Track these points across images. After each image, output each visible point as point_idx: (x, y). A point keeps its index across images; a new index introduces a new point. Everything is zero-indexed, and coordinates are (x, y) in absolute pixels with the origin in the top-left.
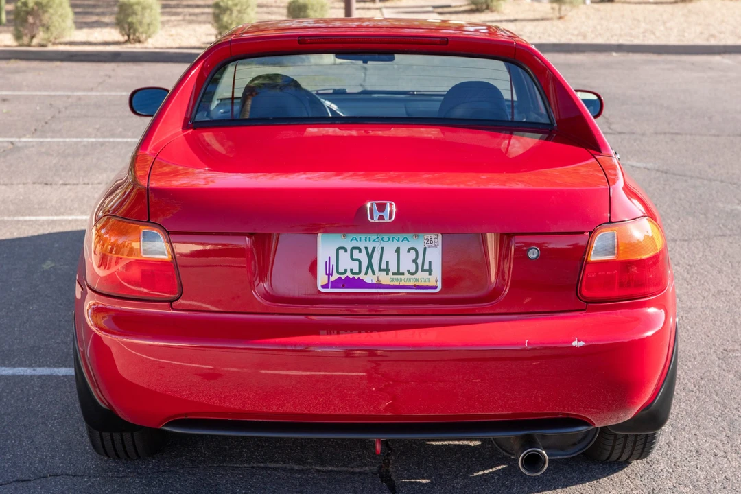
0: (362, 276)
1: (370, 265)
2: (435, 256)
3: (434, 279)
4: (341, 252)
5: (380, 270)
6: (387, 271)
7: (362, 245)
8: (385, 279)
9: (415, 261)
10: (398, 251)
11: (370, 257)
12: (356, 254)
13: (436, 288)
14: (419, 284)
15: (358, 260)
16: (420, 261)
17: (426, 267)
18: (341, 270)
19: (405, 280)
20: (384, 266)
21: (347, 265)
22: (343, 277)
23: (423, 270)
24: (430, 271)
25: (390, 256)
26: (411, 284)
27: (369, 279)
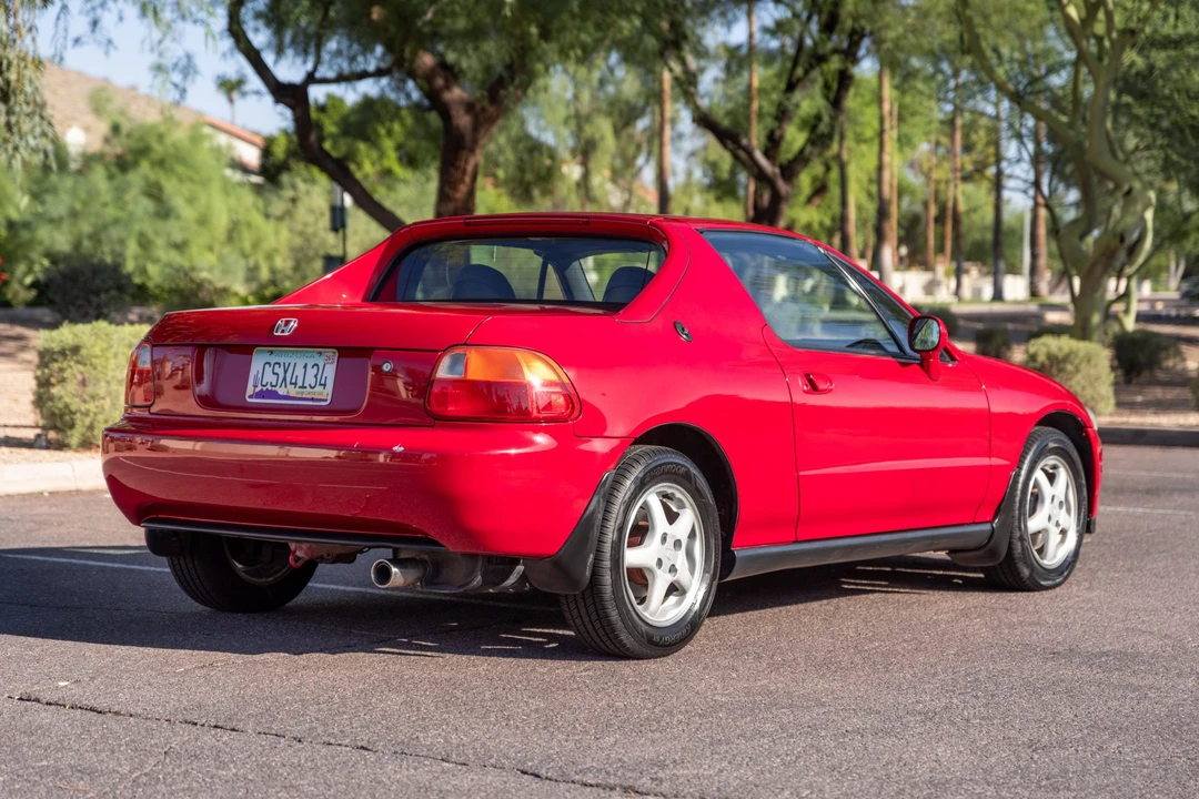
0: (277, 389)
1: (285, 379)
2: (330, 372)
3: (325, 394)
4: (267, 366)
5: (291, 383)
6: (295, 384)
7: (281, 360)
8: (293, 391)
9: (316, 376)
10: (305, 367)
11: (286, 372)
12: (277, 369)
13: (326, 400)
14: (315, 397)
15: (277, 374)
16: (319, 377)
17: (323, 382)
18: (264, 383)
19: (307, 393)
20: (293, 381)
21: (269, 378)
22: (265, 389)
23: (320, 385)
24: (324, 385)
25: (299, 372)
26: (310, 396)
27: (282, 391)
